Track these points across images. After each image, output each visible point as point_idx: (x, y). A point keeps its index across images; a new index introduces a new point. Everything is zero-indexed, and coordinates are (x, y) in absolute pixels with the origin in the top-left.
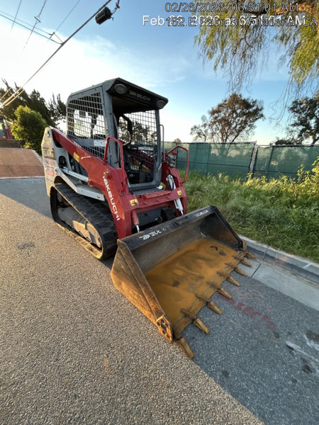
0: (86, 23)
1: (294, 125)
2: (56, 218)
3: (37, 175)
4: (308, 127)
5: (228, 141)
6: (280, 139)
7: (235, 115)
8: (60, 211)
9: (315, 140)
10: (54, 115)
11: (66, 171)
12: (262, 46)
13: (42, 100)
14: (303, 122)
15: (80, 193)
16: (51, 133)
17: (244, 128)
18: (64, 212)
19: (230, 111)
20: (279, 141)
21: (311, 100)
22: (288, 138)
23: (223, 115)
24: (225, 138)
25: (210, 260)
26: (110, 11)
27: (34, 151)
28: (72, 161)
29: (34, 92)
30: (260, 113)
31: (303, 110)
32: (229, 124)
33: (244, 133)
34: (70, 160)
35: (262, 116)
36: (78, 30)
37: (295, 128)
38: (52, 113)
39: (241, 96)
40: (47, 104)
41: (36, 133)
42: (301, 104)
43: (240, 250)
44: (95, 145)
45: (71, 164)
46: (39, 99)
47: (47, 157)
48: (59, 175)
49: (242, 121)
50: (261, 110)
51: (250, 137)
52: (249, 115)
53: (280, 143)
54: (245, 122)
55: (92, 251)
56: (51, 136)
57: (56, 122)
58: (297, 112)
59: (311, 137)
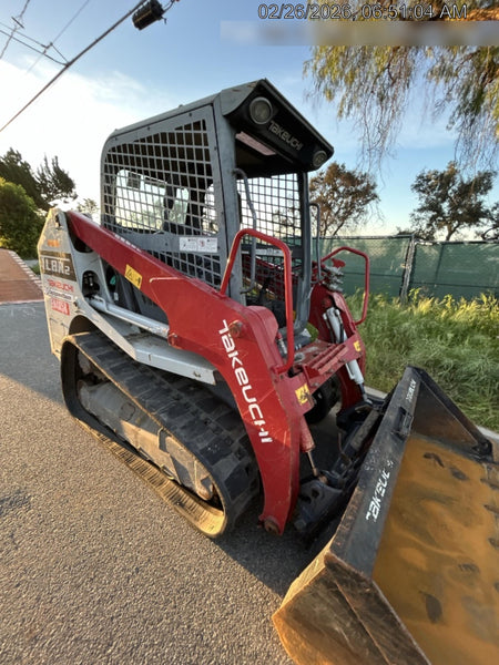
0: (113, 28)
1: (421, 210)
2: (75, 408)
3: (19, 299)
4: (439, 212)
5: (328, 234)
6: (403, 230)
7: (336, 195)
8: (84, 392)
9: (451, 233)
10: (46, 190)
11: (102, 306)
12: (411, 83)
13: (26, 166)
14: (433, 207)
15: (145, 361)
16: (63, 220)
17: (350, 213)
18: (95, 397)
19: (328, 188)
20: (400, 233)
21: (442, 175)
22: (414, 229)
23: (318, 194)
24: (323, 229)
25: (449, 498)
26: (160, 6)
27: (13, 253)
28: (113, 282)
29: (11, 153)
30: (373, 192)
31: (432, 188)
32: (329, 207)
33: (350, 221)
34: (108, 280)
35: (375, 196)
36: (97, 41)
37: (423, 215)
38: (44, 187)
39: (343, 166)
40: (35, 171)
41: (17, 220)
42: (429, 180)
43: (485, 460)
44: (182, 248)
45: (112, 289)
46: (19, 164)
47: (50, 273)
48: (84, 313)
49: (347, 203)
50: (373, 188)
51: (359, 227)
52: (356, 194)
53: (403, 235)
54: (352, 205)
55: (182, 505)
56: (65, 226)
57: (51, 203)
58: (424, 192)
59: (446, 227)
